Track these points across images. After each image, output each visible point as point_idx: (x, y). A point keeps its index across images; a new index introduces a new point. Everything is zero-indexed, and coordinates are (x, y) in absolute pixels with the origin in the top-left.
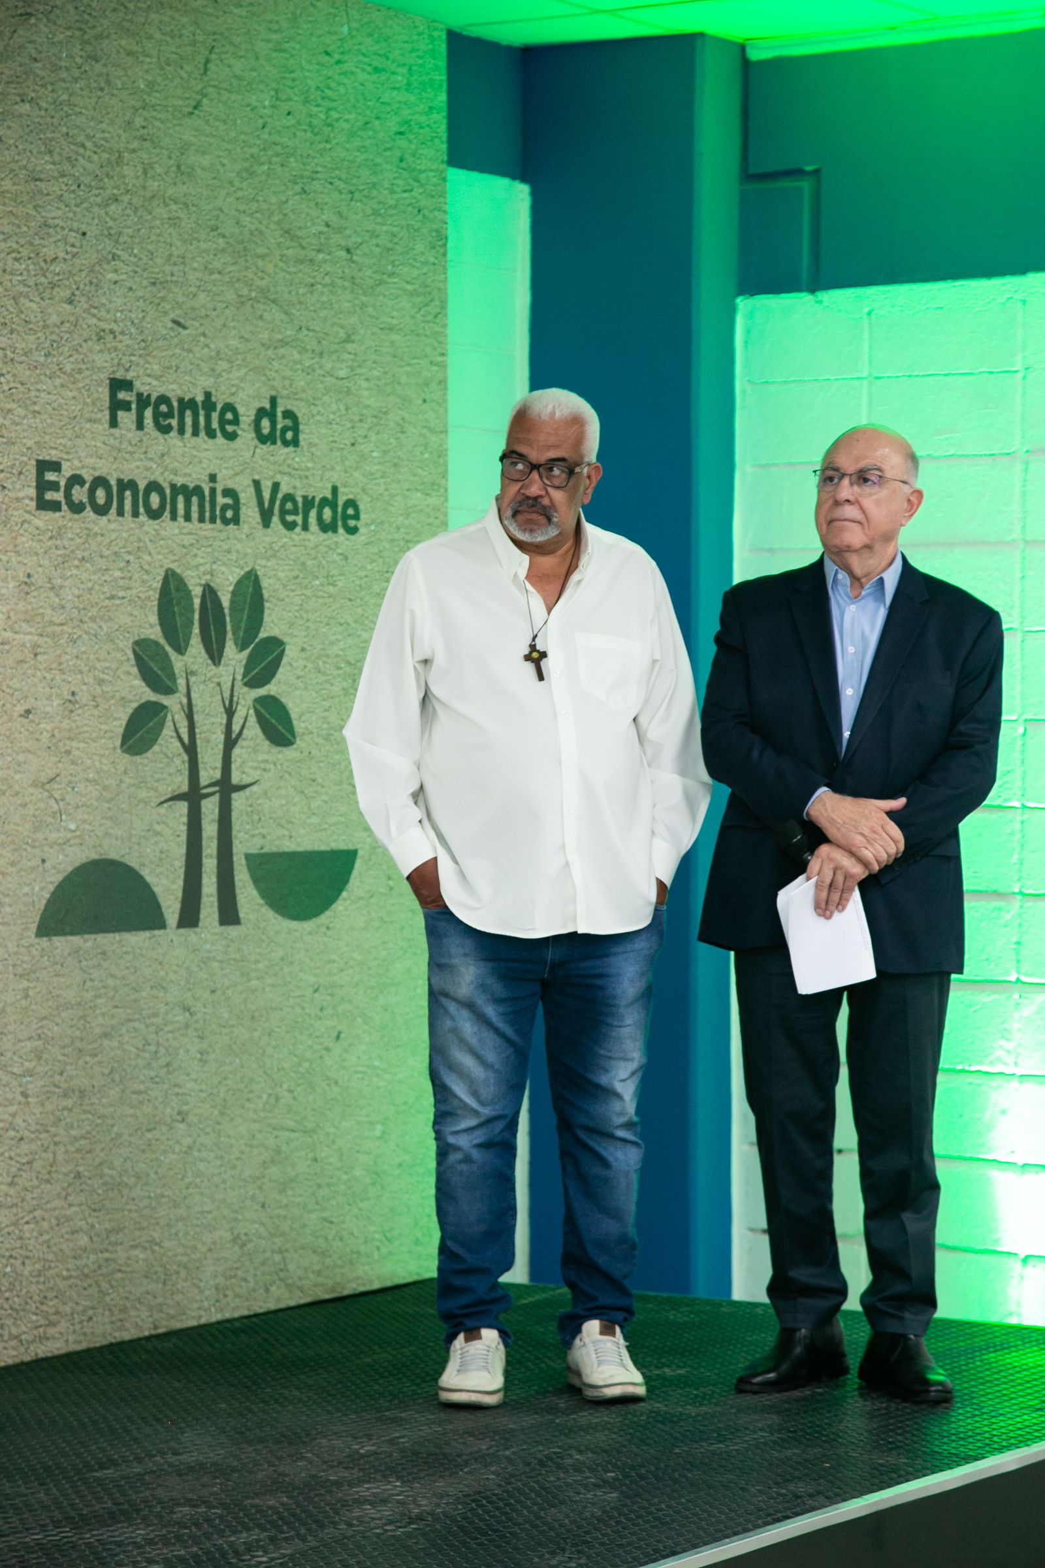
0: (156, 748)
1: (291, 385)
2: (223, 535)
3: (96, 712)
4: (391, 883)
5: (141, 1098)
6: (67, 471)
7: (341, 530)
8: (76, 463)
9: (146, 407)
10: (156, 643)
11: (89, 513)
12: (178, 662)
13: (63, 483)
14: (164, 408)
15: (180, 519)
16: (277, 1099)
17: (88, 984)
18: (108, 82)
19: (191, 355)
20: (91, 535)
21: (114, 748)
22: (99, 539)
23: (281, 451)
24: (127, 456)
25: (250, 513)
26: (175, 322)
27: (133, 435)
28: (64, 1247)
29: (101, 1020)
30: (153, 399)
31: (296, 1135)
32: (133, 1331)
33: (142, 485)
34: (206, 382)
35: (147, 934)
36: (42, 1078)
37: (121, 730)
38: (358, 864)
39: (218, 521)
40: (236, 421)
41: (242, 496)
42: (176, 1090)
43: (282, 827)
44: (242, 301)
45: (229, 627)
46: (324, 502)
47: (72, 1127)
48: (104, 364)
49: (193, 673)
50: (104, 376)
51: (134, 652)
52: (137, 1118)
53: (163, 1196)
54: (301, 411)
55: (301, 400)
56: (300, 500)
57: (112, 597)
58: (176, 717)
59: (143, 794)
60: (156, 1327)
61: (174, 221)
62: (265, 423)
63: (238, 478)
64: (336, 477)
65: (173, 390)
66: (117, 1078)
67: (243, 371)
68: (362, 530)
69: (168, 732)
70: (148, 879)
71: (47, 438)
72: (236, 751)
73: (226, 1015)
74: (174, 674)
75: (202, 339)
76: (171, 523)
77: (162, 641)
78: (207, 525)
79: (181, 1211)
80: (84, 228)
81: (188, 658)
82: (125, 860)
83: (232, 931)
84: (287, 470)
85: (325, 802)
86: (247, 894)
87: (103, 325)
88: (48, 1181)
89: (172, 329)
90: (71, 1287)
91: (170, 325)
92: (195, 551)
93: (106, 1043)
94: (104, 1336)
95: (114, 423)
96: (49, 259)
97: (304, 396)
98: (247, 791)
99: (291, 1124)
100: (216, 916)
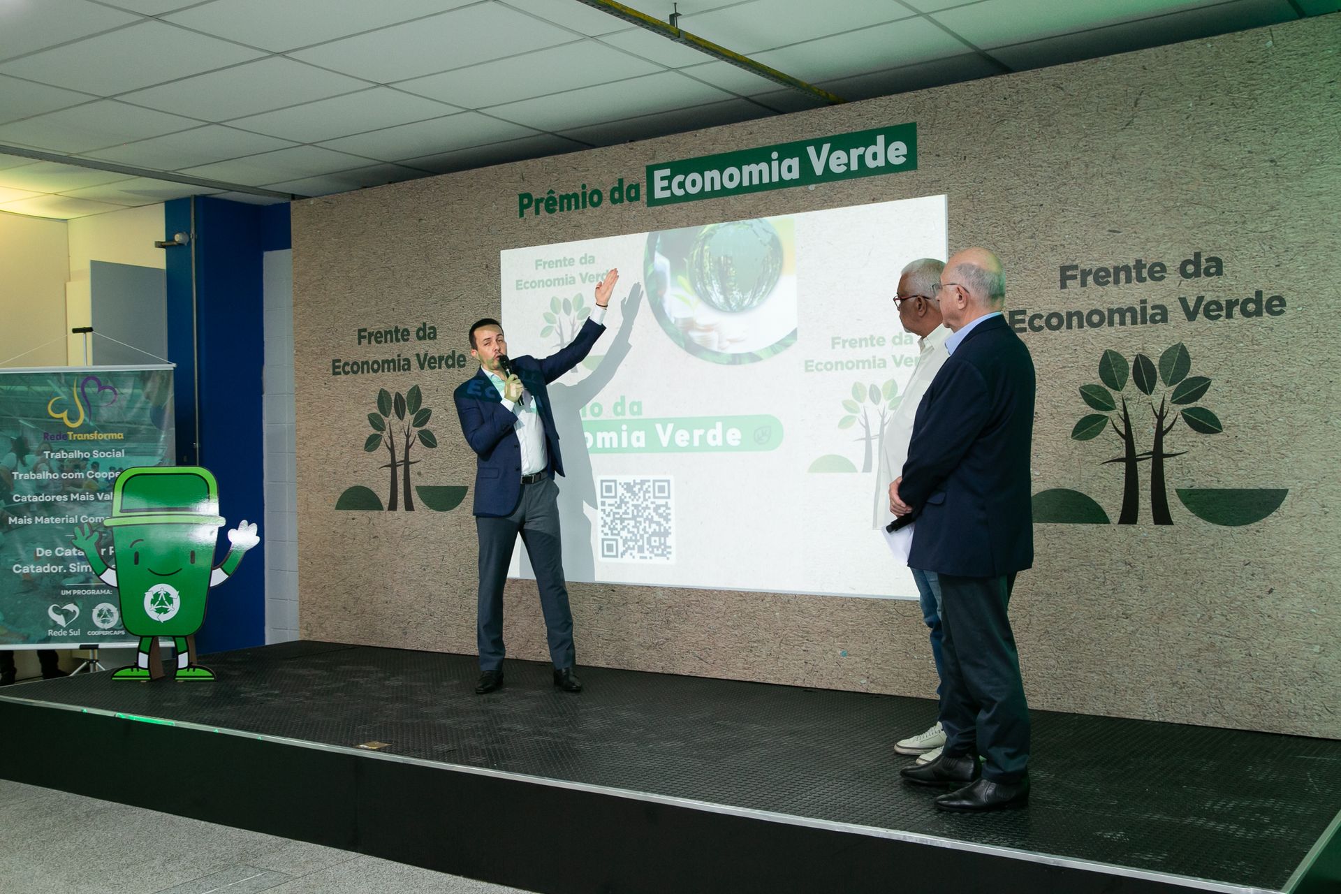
0: (1099, 436)
1: (1214, 244)
2: (1152, 329)
3: (1053, 421)
4: (1326, 509)
5: (1093, 603)
6: (1030, 313)
7: (1265, 314)
8: (1038, 309)
9: (1089, 275)
10: (1098, 387)
11: (1047, 330)
12: (1115, 395)
13: (1027, 319)
14: (1103, 274)
15: (1117, 325)
16: (1211, 618)
17: (1051, 546)
18: (1059, 133)
19: (1124, 245)
20: (1046, 340)
21: (1067, 437)
22: (1054, 341)
23: (1204, 280)
24: (1075, 301)
25: (1176, 314)
26: (1110, 231)
27: (1079, 289)
28: (1039, 662)
29: (1061, 563)
30: (1093, 271)
31: (1230, 639)
32: (1091, 711)
33: (1085, 313)
34: (1139, 256)
35: (1095, 525)
36: (1020, 585)
37: (1072, 429)
38: (1288, 498)
39: (1148, 322)
40: (1164, 269)
41: (1169, 308)
42: (1121, 602)
43: (1211, 476)
44: (1167, 210)
45: (1158, 375)
46: (1248, 301)
47: (1042, 609)
48: (1057, 261)
49: (1127, 399)
50: (1057, 267)
51: (1081, 392)
52: (1090, 612)
53: (1111, 652)
54: (1223, 256)
55: (1226, 250)
56: (1224, 304)
57: (1064, 367)
58: (1115, 421)
59: (1090, 458)
60: (1108, 713)
61: (1109, 183)
62: (1190, 269)
63: (1165, 299)
64: (1259, 287)
65: (1109, 264)
66: (1074, 591)
67: (1170, 244)
68: (1287, 312)
69: (1109, 427)
70: (1094, 499)
71: (1016, 301)
72: (1166, 438)
73: (1162, 570)
74: (1113, 401)
75: (1133, 235)
76: (1109, 328)
77: (1103, 385)
78: (1139, 325)
79: (1128, 661)
80: (1041, 203)
81: (1124, 392)
82: (1077, 490)
83: (1166, 528)
84: (1210, 288)
85: (1254, 463)
86: (1177, 509)
87: (1055, 243)
88: (1026, 631)
89: (1109, 235)
90: (1045, 681)
91: (1107, 233)
92: (1129, 339)
93: (1065, 574)
94: (1070, 708)
95: (1063, 286)
96: (1016, 222)
97: (1228, 247)
98: (1177, 457)
99: (1224, 633)
100: (1152, 519)
